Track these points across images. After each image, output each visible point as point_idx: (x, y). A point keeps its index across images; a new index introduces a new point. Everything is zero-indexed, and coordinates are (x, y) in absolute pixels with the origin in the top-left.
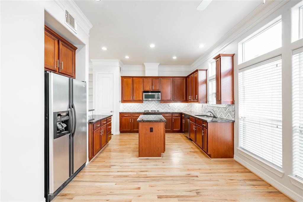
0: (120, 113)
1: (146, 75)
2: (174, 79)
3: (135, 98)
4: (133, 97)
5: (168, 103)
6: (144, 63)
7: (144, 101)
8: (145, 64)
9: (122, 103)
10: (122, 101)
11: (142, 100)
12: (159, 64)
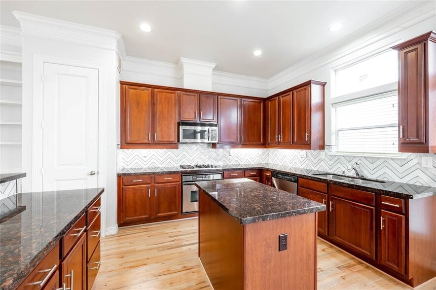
0: (119, 176)
1: (186, 87)
2: (244, 101)
3: (158, 138)
4: (153, 136)
6: (181, 58)
7: (180, 145)
8: (184, 60)
9: (121, 148)
10: (122, 144)
11: (176, 142)
12: (214, 66)
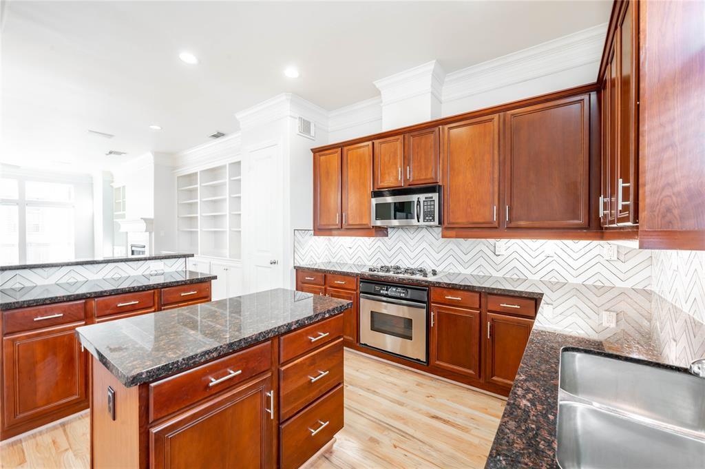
5: (492, 241)
